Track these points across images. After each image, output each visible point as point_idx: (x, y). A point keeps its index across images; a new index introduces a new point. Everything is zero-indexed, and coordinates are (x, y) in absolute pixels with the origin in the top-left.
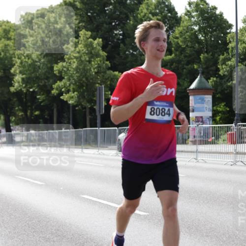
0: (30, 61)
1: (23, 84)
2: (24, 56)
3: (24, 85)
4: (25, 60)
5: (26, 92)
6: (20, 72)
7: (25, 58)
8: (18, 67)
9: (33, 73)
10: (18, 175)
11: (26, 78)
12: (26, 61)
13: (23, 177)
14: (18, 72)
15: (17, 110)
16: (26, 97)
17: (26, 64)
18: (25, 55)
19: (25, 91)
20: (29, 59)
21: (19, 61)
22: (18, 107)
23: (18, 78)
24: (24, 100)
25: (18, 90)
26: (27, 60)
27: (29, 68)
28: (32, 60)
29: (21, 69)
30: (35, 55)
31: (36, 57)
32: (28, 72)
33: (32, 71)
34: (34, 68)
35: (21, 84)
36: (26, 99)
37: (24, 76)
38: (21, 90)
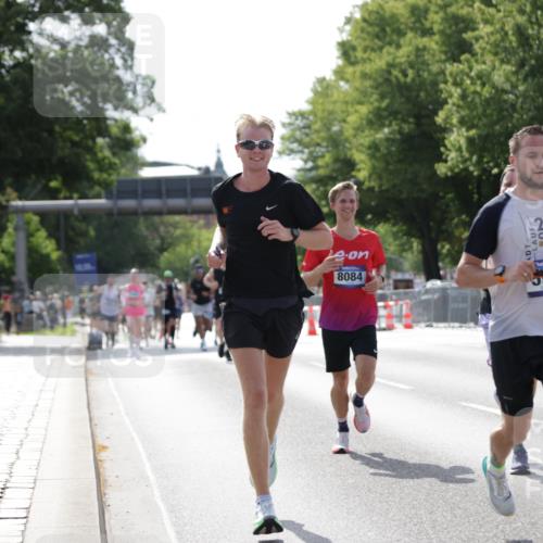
0: (487, 92)
1: (472, 154)
2: (472, 78)
3: (475, 158)
4: (472, 88)
5: (480, 176)
6: (462, 122)
7: (473, 83)
8: (455, 108)
9: (496, 123)
10: (466, 400)
11: (480, 136)
12: (475, 92)
13: (482, 403)
14: (455, 121)
15: (457, 226)
16: (479, 187)
17: (477, 100)
18: (473, 74)
19: (476, 173)
20: (483, 85)
21: (456, 92)
22: (459, 215)
23: (457, 138)
24: (476, 196)
25: (457, 170)
26: (478, 89)
27: (485, 111)
28: (494, 87)
29: (463, 113)
30: (501, 72)
31: (502, 79)
32: (485, 120)
33: (495, 118)
34: (501, 110)
35: (466, 155)
36: (479, 193)
37: (473, 132)
38: (466, 169)
